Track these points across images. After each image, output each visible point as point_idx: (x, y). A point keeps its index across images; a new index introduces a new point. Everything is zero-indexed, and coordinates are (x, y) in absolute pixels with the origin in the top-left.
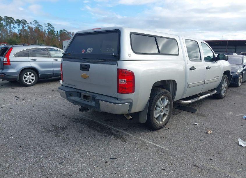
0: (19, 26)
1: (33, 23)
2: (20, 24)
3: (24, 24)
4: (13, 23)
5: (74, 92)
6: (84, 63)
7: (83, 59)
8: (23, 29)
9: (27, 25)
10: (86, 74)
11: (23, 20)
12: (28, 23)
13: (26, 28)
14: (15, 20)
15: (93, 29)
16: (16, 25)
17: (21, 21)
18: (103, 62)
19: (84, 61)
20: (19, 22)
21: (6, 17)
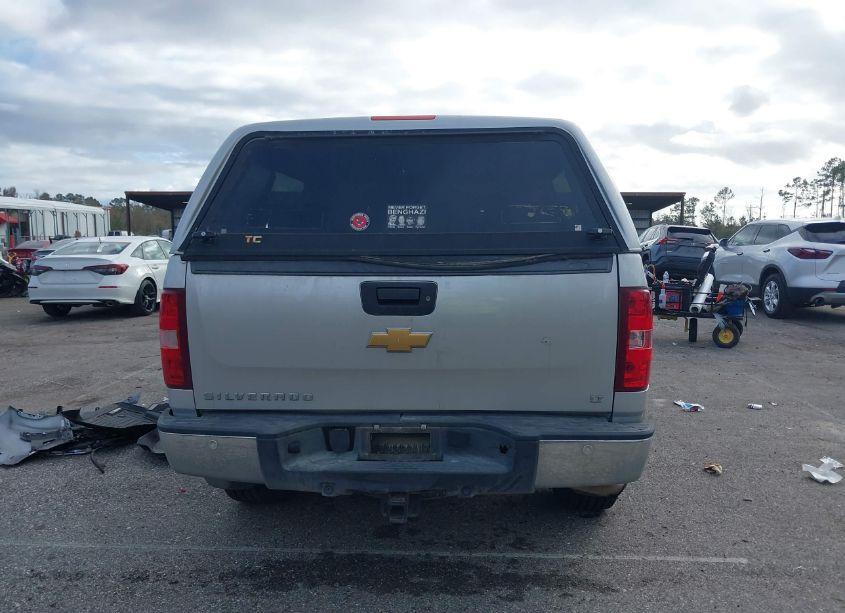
5: (307, 428)
6: (395, 279)
7: (378, 259)
10: (411, 331)
15: (373, 119)
18: (529, 264)
19: (388, 269)
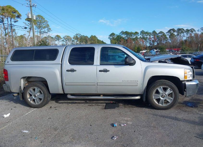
0: (187, 34)
1: (200, 30)
2: (188, 33)
3: (192, 32)
4: (183, 33)
8: (190, 36)
9: (194, 32)
11: (192, 29)
12: (195, 31)
13: (193, 35)
14: (185, 30)
16: (185, 34)
17: (189, 30)
20: (188, 31)
21: (178, 29)
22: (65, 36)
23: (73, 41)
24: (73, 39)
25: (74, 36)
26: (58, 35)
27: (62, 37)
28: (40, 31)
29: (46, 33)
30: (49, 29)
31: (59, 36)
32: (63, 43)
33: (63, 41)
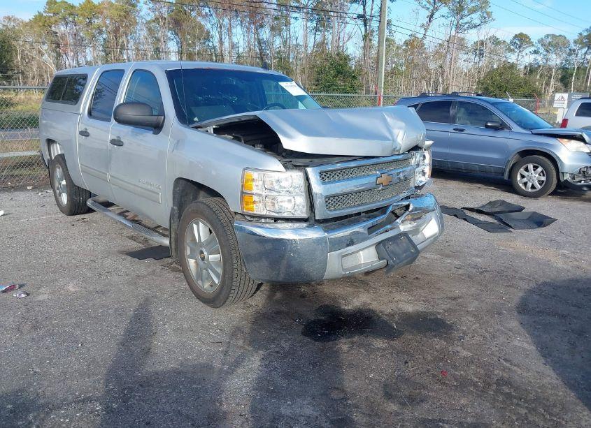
22: (547, 36)
23: (572, 52)
24: (573, 47)
25: (581, 34)
26: (521, 35)
27: (534, 40)
28: (458, 22)
29: (476, 26)
30: (485, 15)
31: (527, 37)
32: (535, 59)
33: (536, 52)
